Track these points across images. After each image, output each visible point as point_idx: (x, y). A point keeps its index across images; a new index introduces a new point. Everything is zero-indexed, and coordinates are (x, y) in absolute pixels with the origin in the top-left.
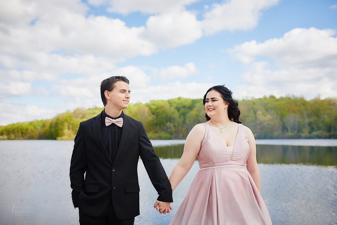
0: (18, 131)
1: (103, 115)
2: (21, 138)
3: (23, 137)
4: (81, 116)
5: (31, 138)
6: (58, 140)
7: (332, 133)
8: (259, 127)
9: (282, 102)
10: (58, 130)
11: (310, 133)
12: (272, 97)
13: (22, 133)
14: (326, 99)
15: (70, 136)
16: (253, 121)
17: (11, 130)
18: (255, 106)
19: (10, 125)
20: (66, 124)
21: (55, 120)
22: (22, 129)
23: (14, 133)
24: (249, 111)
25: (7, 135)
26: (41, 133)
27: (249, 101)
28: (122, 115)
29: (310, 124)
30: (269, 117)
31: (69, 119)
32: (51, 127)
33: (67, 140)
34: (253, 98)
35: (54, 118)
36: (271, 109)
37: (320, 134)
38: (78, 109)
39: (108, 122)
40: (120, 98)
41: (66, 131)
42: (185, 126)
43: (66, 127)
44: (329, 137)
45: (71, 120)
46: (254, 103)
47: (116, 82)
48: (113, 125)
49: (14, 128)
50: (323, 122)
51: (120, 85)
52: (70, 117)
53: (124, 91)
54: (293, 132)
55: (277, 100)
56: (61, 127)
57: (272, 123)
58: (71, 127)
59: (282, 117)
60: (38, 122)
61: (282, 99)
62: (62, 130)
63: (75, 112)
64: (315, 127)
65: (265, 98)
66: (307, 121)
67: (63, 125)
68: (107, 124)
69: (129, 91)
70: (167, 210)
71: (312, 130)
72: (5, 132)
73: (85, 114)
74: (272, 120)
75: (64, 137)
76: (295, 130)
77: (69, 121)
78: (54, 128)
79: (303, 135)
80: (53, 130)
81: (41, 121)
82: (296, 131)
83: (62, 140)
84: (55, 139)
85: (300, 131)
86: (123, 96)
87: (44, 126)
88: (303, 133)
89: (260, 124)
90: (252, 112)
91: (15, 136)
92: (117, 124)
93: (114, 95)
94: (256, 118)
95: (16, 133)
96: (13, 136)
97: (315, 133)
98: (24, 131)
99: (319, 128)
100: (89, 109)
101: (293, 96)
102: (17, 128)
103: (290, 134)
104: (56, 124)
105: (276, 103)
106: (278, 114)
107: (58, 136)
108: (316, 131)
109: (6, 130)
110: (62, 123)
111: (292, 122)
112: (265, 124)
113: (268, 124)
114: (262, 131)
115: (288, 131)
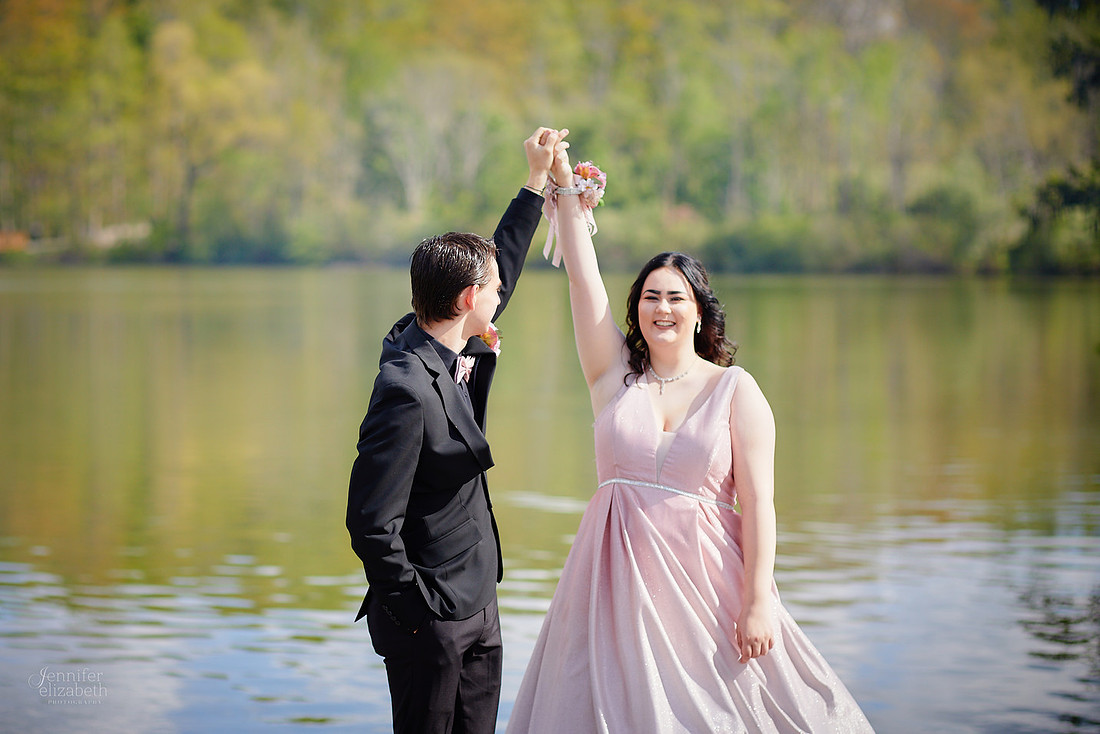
111: (437, 122)
112: (225, 136)
113: (243, 142)
114: (198, 202)
115: (402, 205)
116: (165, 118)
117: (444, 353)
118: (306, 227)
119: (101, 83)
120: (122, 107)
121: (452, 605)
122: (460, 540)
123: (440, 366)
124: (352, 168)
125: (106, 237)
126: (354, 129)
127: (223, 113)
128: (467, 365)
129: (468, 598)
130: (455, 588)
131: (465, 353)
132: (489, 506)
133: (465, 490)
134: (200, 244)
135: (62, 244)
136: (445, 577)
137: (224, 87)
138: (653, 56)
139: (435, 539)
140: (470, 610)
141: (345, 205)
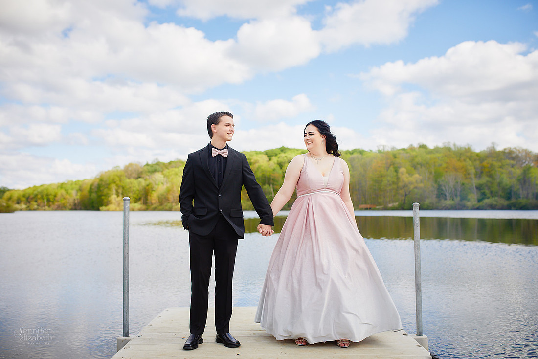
0: (42, 198)
1: (210, 147)
2: (47, 208)
3: (49, 206)
4: (135, 175)
5: (61, 208)
6: (102, 210)
7: (513, 200)
8: (402, 192)
9: (438, 155)
10: (101, 196)
11: (479, 201)
12: (423, 147)
13: (49, 200)
14: (505, 149)
15: (119, 205)
16: (393, 183)
17: (32, 196)
18: (397, 160)
19: (29, 188)
20: (113, 187)
21: (97, 182)
22: (47, 195)
23: (36, 201)
24: (388, 168)
25: (26, 204)
26: (76, 202)
27: (387, 153)
28: (227, 147)
29: (479, 188)
30: (416, 176)
31: (117, 179)
32: (91, 191)
33: (115, 210)
34: (393, 148)
35: (96, 179)
36: (421, 165)
37: (495, 203)
38: (131, 165)
39: (214, 153)
40: (225, 131)
41: (113, 197)
43: (114, 192)
44: (509, 208)
45: (121, 181)
46: (395, 157)
47: (222, 116)
48: (219, 155)
49: (36, 192)
50: (499, 184)
51: (225, 119)
52: (120, 177)
53: (229, 125)
54: (453, 200)
55: (431, 152)
56: (105, 191)
57: (422, 185)
58: (120, 191)
59: (437, 176)
60: (72, 183)
61: (437, 150)
62: (108, 195)
63: (127, 168)
64: (487, 192)
65: (412, 148)
66: (475, 182)
67: (109, 189)
68: (214, 155)
69: (234, 125)
70: (268, 233)
71: (483, 196)
72: (24, 199)
73: (141, 172)
74: (421, 181)
75: (111, 207)
76: (456, 196)
77: (118, 182)
78: (96, 192)
79: (469, 204)
80: (94, 195)
81: (76, 183)
82: (459, 198)
83: (108, 210)
84: (98, 210)
85: (463, 198)
86: (228, 129)
87: (80, 190)
88: (469, 201)
89: (404, 187)
90: (392, 168)
91: (38, 205)
92: (222, 154)
93: (220, 128)
94: (398, 178)
95: (39, 201)
96: (34, 205)
97: (486, 201)
98: (51, 197)
99: (493, 194)
100: (147, 165)
101: (455, 145)
102: (41, 193)
103: (449, 202)
104: (99, 186)
105: (428, 156)
106: (431, 173)
107: (102, 205)
108: (488, 198)
109: (24, 196)
110: (108, 186)
111: (452, 184)
112: (412, 187)
113: (415, 188)
114: (407, 198)
115: (446, 199)
119: (389, 178)
124: (436, 192)
125: (391, 205)
126: (436, 186)
127: (412, 183)
134: (407, 206)
135: (382, 207)
137: (411, 179)
141: (434, 199)
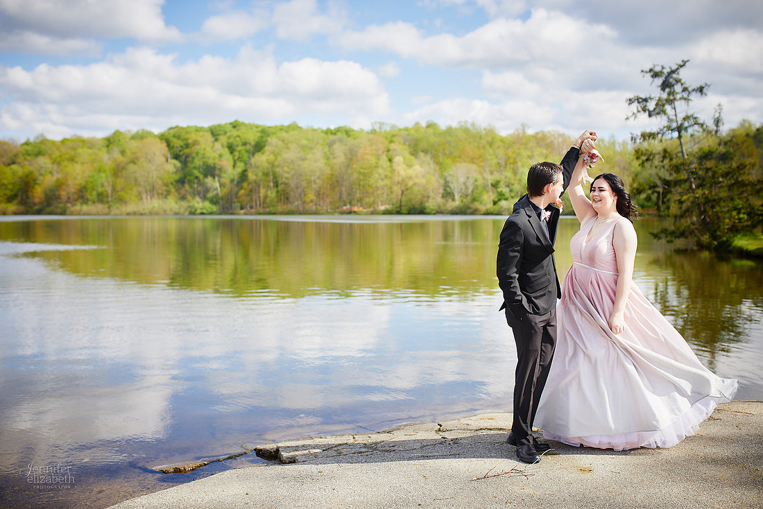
8: (397, 189)
9: (450, 138)
11: (495, 203)
12: (432, 126)
18: (392, 145)
24: (379, 156)
29: (495, 185)
30: (417, 167)
36: (426, 152)
42: (245, 185)
50: (520, 181)
54: (462, 201)
55: (441, 134)
57: (423, 181)
64: (505, 191)
65: (417, 128)
66: (491, 177)
71: (500, 196)
74: (423, 176)
79: (481, 207)
82: (469, 199)
85: (475, 199)
88: (481, 203)
89: (400, 182)
90: (385, 156)
97: (503, 203)
101: (473, 125)
105: (437, 140)
108: (506, 199)
111: (462, 180)
112: (410, 183)
113: (415, 184)
114: (404, 199)
115: (453, 200)
116: (396, 179)
117: (536, 208)
118: (431, 205)
119: (380, 171)
120: (386, 177)
121: (538, 309)
122: (542, 283)
123: (534, 214)
124: (441, 191)
125: (382, 208)
126: (442, 181)
127: (410, 178)
128: (546, 215)
129: (545, 306)
130: (540, 303)
131: (546, 209)
132: (555, 270)
133: (545, 262)
134: (404, 210)
135: (371, 209)
136: (536, 298)
137: (410, 172)
138: (514, 163)
139: (533, 282)
140: (546, 311)
141: (440, 200)
